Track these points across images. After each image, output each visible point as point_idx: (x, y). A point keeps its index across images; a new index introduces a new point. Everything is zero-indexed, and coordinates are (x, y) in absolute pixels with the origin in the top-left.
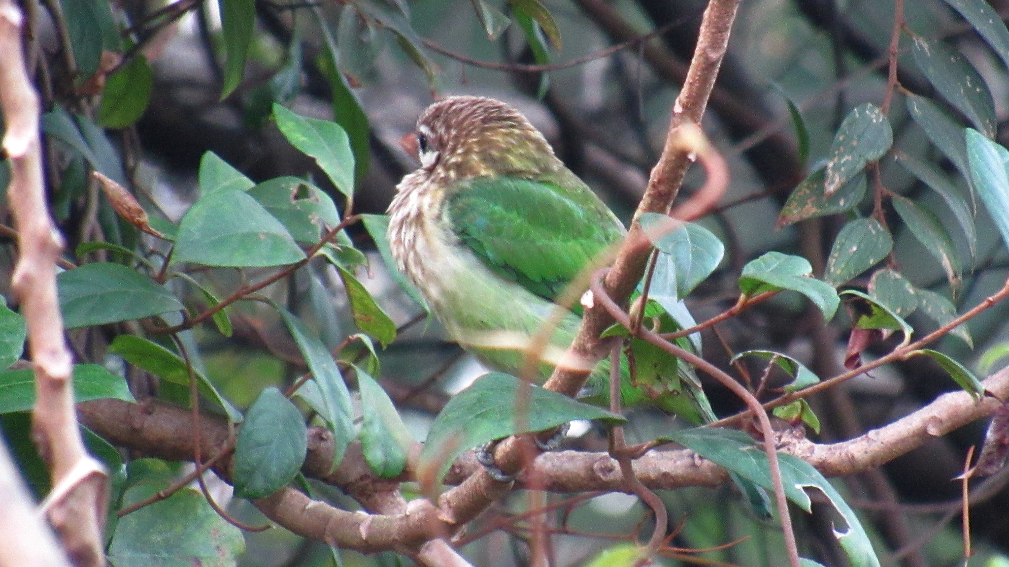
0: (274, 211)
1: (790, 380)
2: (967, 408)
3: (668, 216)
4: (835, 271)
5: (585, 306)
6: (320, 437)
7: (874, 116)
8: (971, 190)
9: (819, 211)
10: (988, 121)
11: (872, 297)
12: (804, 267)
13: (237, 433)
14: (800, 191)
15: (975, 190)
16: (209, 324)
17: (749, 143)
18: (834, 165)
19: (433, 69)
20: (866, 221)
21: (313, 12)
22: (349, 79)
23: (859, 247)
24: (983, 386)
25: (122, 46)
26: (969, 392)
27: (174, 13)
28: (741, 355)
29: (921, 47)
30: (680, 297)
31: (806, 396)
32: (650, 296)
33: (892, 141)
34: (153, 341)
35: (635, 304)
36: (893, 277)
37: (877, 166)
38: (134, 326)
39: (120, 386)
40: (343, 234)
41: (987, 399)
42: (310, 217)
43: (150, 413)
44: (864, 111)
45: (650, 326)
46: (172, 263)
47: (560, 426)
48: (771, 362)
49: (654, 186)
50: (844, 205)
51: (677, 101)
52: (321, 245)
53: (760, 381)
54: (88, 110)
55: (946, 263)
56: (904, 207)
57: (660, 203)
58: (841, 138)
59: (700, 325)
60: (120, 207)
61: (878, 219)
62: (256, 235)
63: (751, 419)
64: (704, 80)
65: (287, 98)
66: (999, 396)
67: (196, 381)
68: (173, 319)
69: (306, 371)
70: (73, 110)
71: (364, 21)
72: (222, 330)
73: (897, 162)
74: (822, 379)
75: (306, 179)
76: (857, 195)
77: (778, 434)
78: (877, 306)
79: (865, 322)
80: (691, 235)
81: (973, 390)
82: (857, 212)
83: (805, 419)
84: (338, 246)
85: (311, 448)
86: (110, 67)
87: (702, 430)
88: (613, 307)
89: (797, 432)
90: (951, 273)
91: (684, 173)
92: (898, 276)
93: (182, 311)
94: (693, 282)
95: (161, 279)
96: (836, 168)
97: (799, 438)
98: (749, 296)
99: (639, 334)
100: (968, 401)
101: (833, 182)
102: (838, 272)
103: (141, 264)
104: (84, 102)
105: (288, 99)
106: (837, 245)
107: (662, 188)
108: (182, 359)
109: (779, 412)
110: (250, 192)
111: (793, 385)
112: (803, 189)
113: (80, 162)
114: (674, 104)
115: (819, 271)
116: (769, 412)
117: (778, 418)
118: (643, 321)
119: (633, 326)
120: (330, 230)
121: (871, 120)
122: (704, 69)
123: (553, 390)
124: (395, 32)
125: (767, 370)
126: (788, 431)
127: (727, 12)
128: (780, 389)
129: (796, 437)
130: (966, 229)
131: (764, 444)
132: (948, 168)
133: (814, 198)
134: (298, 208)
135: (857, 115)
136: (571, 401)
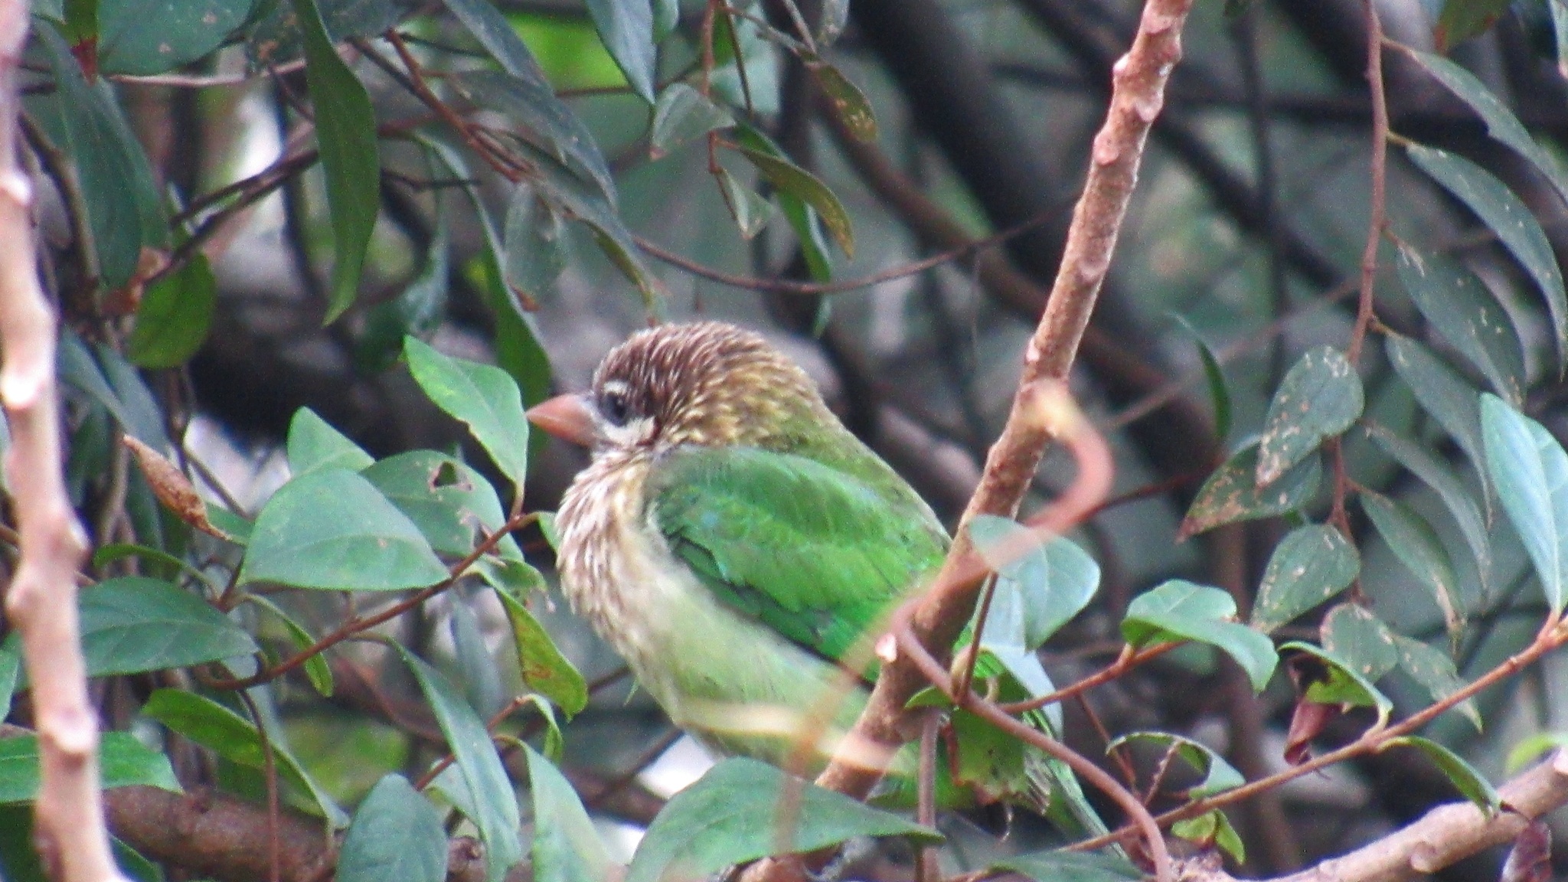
0: (400, 503)
1: (1200, 780)
2: (1474, 830)
3: (1013, 521)
4: (1270, 605)
5: (883, 658)
6: (467, 852)
7: (1335, 367)
8: (1485, 484)
9: (1247, 512)
10: (1512, 379)
11: (1328, 652)
12: (1225, 605)
13: (340, 844)
14: (1218, 479)
15: (1491, 486)
16: (297, 675)
17: (1137, 411)
18: (1272, 441)
19: (653, 287)
20: (1320, 529)
21: (468, 193)
22: (521, 298)
23: (1308, 568)
24: (1498, 796)
25: (170, 239)
26: (1479, 805)
27: (253, 190)
28: (1122, 740)
29: (1410, 260)
30: (1029, 645)
31: (1223, 806)
32: (984, 645)
33: (1362, 406)
34: (209, 697)
35: (960, 657)
36: (1359, 616)
37: (1339, 443)
38: (180, 676)
39: (159, 766)
40: (508, 541)
41: (1504, 817)
42: (459, 513)
43: (203, 811)
44: (1321, 358)
45: (983, 692)
46: (241, 581)
47: (841, 844)
48: (1170, 751)
49: (993, 474)
50: (1286, 504)
51: (1032, 342)
52: (476, 557)
53: (1151, 781)
54: (114, 338)
55: (1444, 598)
56: (1379, 509)
57: (1000, 501)
58: (1283, 399)
59: (1060, 693)
60: (163, 491)
61: (1338, 526)
62: (374, 541)
63: (1137, 839)
64: (1074, 311)
65: (425, 325)
66: (1522, 811)
67: (274, 762)
68: (242, 668)
69: (445, 751)
70: (92, 338)
71: (546, 208)
72: (318, 685)
73: (1371, 439)
74: (1249, 778)
75: (452, 454)
76: (1306, 491)
77: (1178, 863)
78: (1336, 667)
79: (1317, 692)
80: (1048, 552)
81: (1483, 801)
82: (1304, 516)
83: (1221, 840)
84: (501, 560)
85: (453, 869)
86: (151, 272)
87: (1060, 855)
88: (926, 661)
89: (1208, 861)
90: (1449, 614)
91: (1040, 454)
92: (1367, 615)
93: (257, 656)
94: (1049, 625)
95: (224, 604)
96: (1274, 446)
97: (1213, 870)
98: (1137, 648)
99: (966, 704)
100: (1475, 819)
101: (1268, 467)
102: (1275, 606)
103: (193, 580)
104: (108, 325)
105: (427, 328)
106: (1273, 566)
107: (1006, 477)
108: (254, 727)
109: (1182, 829)
110: (367, 473)
111: (1204, 787)
112: (1222, 477)
113: (100, 419)
114: (1026, 347)
115: (1246, 610)
116: (1166, 830)
117: (1180, 839)
118: (971, 684)
119: (956, 689)
120: (489, 535)
121: (1331, 373)
122: (1073, 294)
123: (831, 788)
124: (593, 227)
125: (1163, 763)
126: (1194, 859)
127: (1112, 207)
128: (1182, 794)
129: (1207, 869)
130: (1474, 546)
131: (1154, 877)
132: (1450, 452)
133: (1238, 492)
134: (440, 498)
135: (1309, 364)
136: (860, 806)
